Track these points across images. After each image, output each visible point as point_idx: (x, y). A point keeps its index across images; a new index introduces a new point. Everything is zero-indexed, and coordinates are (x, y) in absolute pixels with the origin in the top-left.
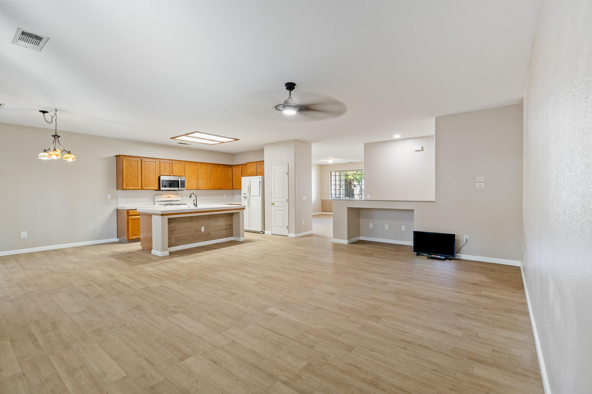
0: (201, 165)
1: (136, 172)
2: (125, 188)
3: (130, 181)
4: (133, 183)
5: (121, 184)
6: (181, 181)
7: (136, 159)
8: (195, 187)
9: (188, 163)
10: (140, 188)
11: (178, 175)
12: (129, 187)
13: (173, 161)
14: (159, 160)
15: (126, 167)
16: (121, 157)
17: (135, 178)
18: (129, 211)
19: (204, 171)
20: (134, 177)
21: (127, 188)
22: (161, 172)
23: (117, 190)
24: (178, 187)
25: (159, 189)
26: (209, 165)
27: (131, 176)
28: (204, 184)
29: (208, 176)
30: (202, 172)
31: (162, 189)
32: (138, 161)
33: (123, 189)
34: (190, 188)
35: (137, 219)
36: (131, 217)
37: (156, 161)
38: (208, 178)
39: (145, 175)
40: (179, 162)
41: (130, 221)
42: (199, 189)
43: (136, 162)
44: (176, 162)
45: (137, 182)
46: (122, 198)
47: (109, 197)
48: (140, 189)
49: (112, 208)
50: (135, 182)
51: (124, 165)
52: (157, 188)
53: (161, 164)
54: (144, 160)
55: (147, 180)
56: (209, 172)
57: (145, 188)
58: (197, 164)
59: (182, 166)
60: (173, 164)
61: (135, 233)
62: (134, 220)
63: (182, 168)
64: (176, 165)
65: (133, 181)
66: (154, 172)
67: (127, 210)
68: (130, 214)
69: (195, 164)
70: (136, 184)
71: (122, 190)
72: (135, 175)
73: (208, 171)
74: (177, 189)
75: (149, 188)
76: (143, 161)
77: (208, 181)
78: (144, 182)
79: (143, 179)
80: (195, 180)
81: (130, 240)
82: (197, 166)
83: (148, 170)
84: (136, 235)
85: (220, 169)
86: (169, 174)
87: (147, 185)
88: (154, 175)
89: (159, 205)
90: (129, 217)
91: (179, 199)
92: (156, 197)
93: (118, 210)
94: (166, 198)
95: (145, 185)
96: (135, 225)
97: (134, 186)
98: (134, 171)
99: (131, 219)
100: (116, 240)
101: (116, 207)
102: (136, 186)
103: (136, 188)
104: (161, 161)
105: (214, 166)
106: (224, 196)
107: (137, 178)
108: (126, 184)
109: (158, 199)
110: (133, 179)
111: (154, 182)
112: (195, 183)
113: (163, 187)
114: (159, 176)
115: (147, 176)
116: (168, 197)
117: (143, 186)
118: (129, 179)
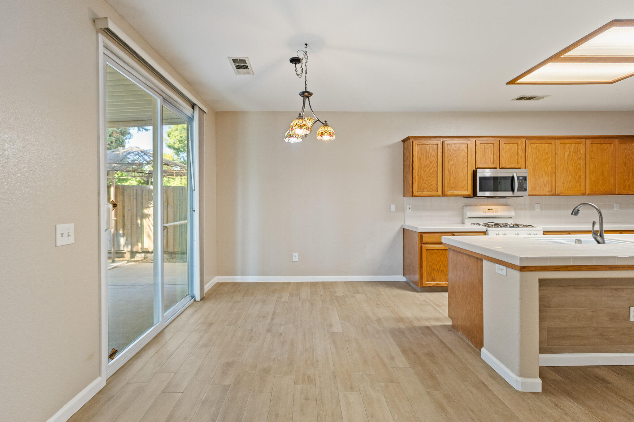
0: (562, 141)
1: (433, 165)
2: (416, 193)
3: (423, 181)
4: (429, 185)
5: (411, 186)
6: (518, 177)
7: (434, 141)
8: (547, 190)
9: (534, 141)
10: (440, 192)
11: (512, 166)
12: (423, 191)
13: (500, 139)
14: (474, 140)
15: (417, 157)
16: (411, 140)
17: (433, 175)
18: (423, 235)
19: (569, 155)
20: (430, 173)
21: (420, 193)
22: (478, 163)
23: (404, 196)
24: (513, 190)
25: (475, 195)
26: (584, 140)
27: (426, 172)
28: (570, 182)
29: (580, 165)
30: (566, 157)
31: (479, 194)
32: (437, 144)
33: (413, 196)
34: (536, 193)
35: (437, 251)
36: (427, 246)
37: (468, 142)
38: (580, 169)
39: (450, 169)
40: (514, 141)
41: (425, 253)
42: (558, 195)
43: (435, 146)
44: (507, 140)
45: (436, 182)
46: (411, 211)
47: (393, 208)
48: (439, 196)
49: (395, 228)
50: (432, 183)
51: (415, 153)
52: (469, 192)
53: (478, 146)
54: (447, 141)
55: (452, 179)
56: (583, 157)
57: (449, 193)
58: (553, 141)
59: (520, 147)
60: (502, 145)
61: (433, 275)
62: (431, 251)
63: (519, 152)
64: (509, 147)
65: (429, 181)
66: (464, 163)
67: (419, 232)
68: (425, 240)
69: (549, 141)
70: (433, 185)
71: (412, 196)
72: (432, 170)
73: (579, 153)
74: (510, 193)
75: (456, 193)
76: (446, 143)
77: (580, 177)
78: (448, 183)
79: (445, 176)
80: (548, 175)
81: (423, 287)
82: (553, 146)
83: (454, 160)
84: (434, 280)
85: (610, 147)
86: (494, 166)
87: (452, 188)
88: (465, 167)
89: (471, 224)
90: (424, 245)
91: (512, 213)
92: (465, 208)
93: (405, 231)
94: (485, 212)
95: (449, 187)
96: (432, 261)
97: (431, 190)
98: (431, 162)
99: (427, 250)
100: (401, 278)
101: (402, 225)
102: (433, 189)
103: (434, 193)
104: (479, 142)
105: (596, 141)
106: (615, 209)
107: (435, 176)
108: (419, 186)
109: (470, 213)
110: (430, 178)
111: (465, 181)
112: (547, 181)
113: (481, 190)
114: (474, 169)
115: (452, 172)
116: (488, 210)
117: (446, 189)
118: (423, 178)
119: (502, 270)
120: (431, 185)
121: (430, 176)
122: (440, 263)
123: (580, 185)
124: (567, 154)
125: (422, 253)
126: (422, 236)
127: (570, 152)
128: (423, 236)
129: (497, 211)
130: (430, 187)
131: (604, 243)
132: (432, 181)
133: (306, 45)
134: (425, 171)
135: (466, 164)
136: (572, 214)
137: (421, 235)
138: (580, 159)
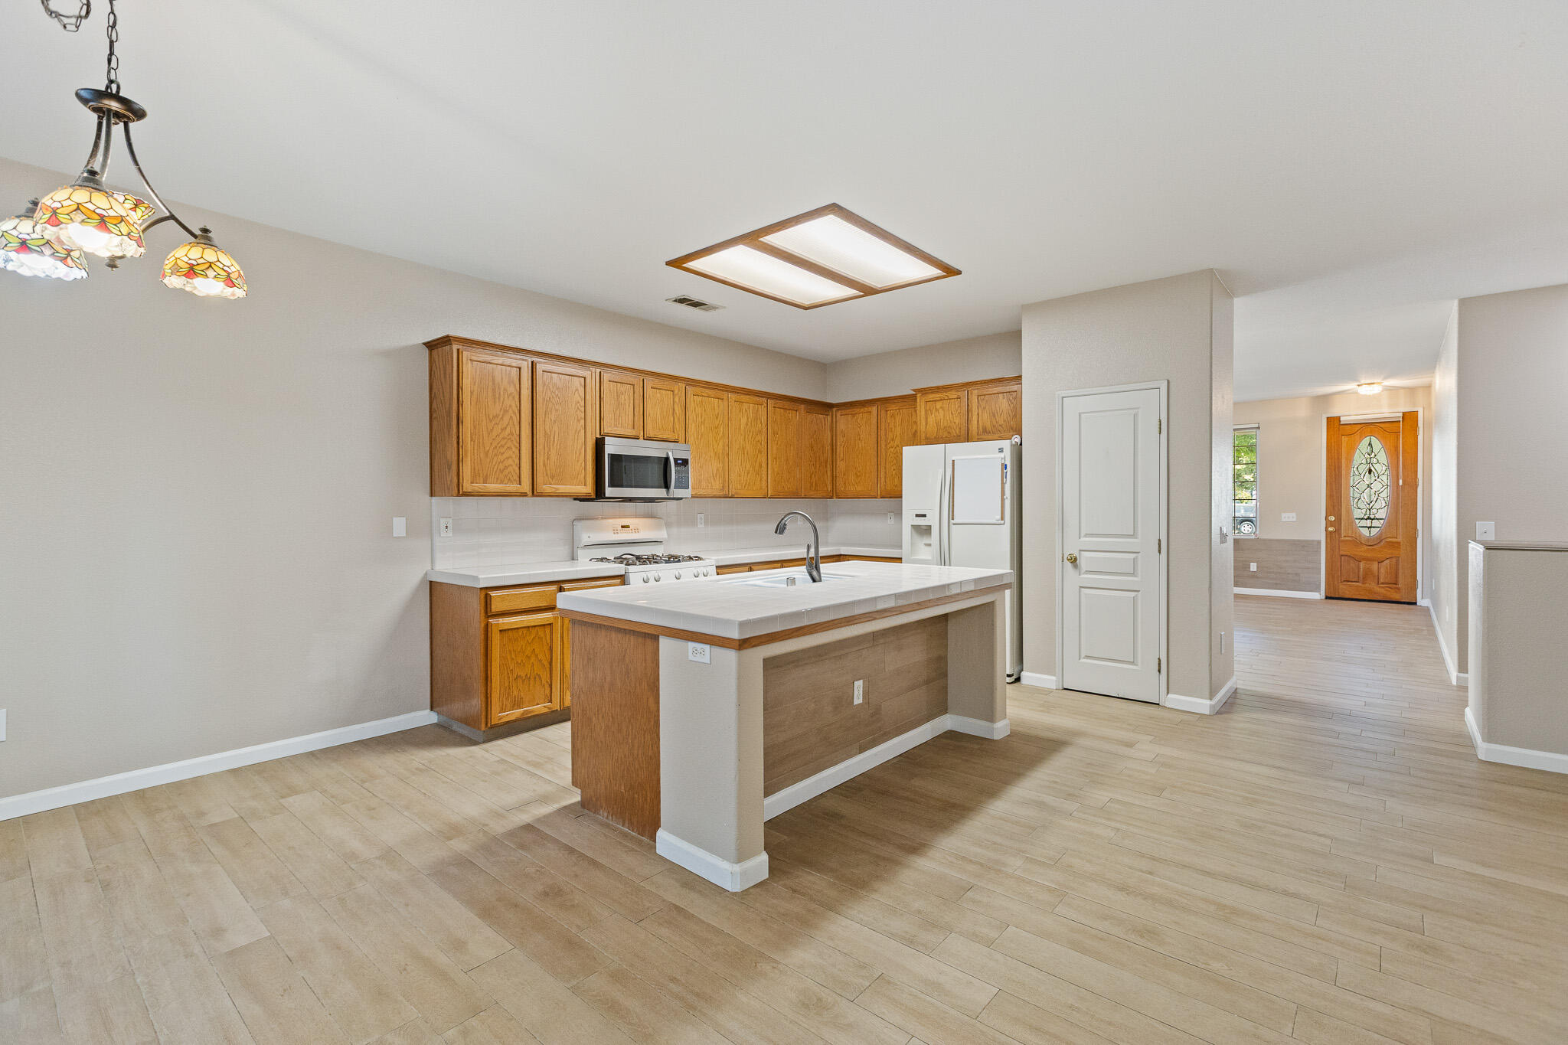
0: (735, 396)
1: (511, 417)
2: (467, 486)
3: (487, 456)
4: (501, 466)
5: (454, 467)
6: (676, 460)
7: (514, 360)
8: (716, 487)
9: (698, 390)
10: (526, 487)
11: (665, 436)
12: (485, 482)
13: (645, 376)
14: (598, 371)
15: (472, 393)
16: (455, 347)
17: (511, 444)
18: (493, 594)
19: (747, 424)
20: (504, 438)
21: (478, 486)
22: (605, 423)
23: (432, 495)
24: (667, 486)
25: (599, 494)
26: (764, 400)
27: (495, 433)
28: (748, 473)
29: (761, 444)
30: (742, 427)
31: (609, 491)
32: (520, 368)
33: (462, 493)
34: (702, 492)
35: (525, 631)
36: (501, 620)
37: (586, 373)
38: (760, 452)
39: (548, 432)
40: (667, 384)
41: (496, 639)
42: (732, 497)
43: (515, 371)
44: (657, 382)
45: (517, 461)
46: (451, 535)
47: (399, 526)
48: (524, 495)
49: (409, 579)
50: (507, 463)
51: (466, 382)
52: (588, 489)
53: (606, 385)
54: (542, 365)
55: (553, 452)
56: (764, 430)
57: (547, 489)
58: (726, 395)
59: (677, 399)
60: (649, 391)
61: (516, 693)
62: (510, 633)
63: (675, 407)
64: (658, 395)
65: (501, 458)
66: (578, 421)
67: (481, 589)
68: (496, 607)
69: (719, 394)
70: (510, 469)
71: (458, 495)
72: (508, 430)
73: (759, 423)
74: (660, 493)
75: (563, 489)
76: (540, 368)
77: (760, 466)
78: (544, 464)
79: (539, 448)
80: (719, 458)
81: (492, 727)
82: (726, 403)
83: (557, 410)
84: (517, 704)
85: (797, 416)
86: (633, 433)
87: (552, 477)
88: (580, 430)
89: (590, 560)
90: (492, 621)
91: (662, 534)
92: (579, 525)
93: (434, 588)
94: (616, 532)
95: (547, 475)
96: (513, 656)
97: (506, 481)
98: (506, 411)
99: (500, 631)
100: (426, 717)
101: (426, 574)
102: (509, 479)
103: (512, 487)
104: (606, 376)
105: (780, 403)
106: (799, 523)
107: (515, 446)
108: (474, 469)
109: (587, 536)
110: (502, 450)
111: (580, 462)
112: (717, 470)
113: (612, 485)
114: (598, 436)
115: (554, 438)
116: (623, 527)
117: (539, 479)
118: (487, 449)
119: (700, 653)
120: (506, 468)
121: (502, 446)
122: (533, 659)
123: (761, 480)
124: (744, 420)
125: (489, 642)
126: (489, 598)
127: (748, 419)
128: (491, 596)
129: (637, 530)
130: (502, 472)
131: (820, 580)
132: (507, 458)
134: (492, 430)
135: (582, 422)
136: (776, 532)
137: (487, 595)
138: (760, 432)
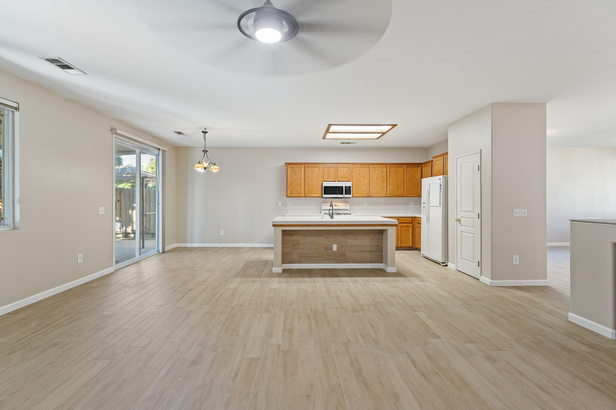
0: (373, 166)
1: (299, 179)
2: (289, 195)
3: (293, 188)
4: (297, 190)
5: (286, 191)
6: (346, 187)
7: (299, 166)
9: (356, 166)
10: (303, 195)
11: (345, 180)
12: (293, 194)
13: (338, 164)
14: (323, 165)
15: (290, 175)
16: (287, 165)
17: (299, 185)
19: (377, 174)
20: (297, 184)
21: (291, 195)
22: (324, 178)
24: (343, 194)
26: (385, 165)
28: (379, 189)
29: (384, 180)
30: (376, 176)
31: (324, 196)
32: (301, 168)
33: (288, 197)
34: (358, 195)
37: (319, 166)
38: (384, 182)
39: (309, 181)
40: (346, 166)
42: (371, 197)
44: (341, 165)
45: (301, 189)
46: (291, 206)
47: (280, 204)
48: (303, 197)
51: (289, 172)
52: (320, 195)
53: (325, 168)
55: (310, 187)
56: (385, 175)
57: (309, 195)
58: (368, 166)
59: (349, 169)
60: (339, 168)
63: (348, 172)
64: (342, 169)
65: (297, 188)
66: (317, 178)
69: (366, 166)
72: (298, 182)
73: (383, 173)
74: (341, 196)
75: (313, 195)
76: (307, 167)
77: (384, 187)
78: (307, 189)
79: (306, 185)
80: (366, 185)
82: (368, 169)
83: (311, 176)
85: (401, 170)
86: (334, 180)
87: (310, 193)
88: (317, 181)
91: (348, 208)
92: (322, 204)
95: (308, 192)
102: (299, 193)
103: (300, 195)
104: (325, 166)
105: (392, 166)
108: (290, 192)
109: (324, 207)
111: (317, 188)
112: (365, 189)
113: (325, 194)
114: (323, 182)
115: (310, 183)
116: (335, 205)
117: (306, 193)
120: (298, 191)
121: (297, 186)
123: (384, 191)
124: (376, 173)
127: (378, 172)
129: (339, 206)
132: (298, 188)
133: (205, 129)
134: (295, 182)
138: (384, 176)
